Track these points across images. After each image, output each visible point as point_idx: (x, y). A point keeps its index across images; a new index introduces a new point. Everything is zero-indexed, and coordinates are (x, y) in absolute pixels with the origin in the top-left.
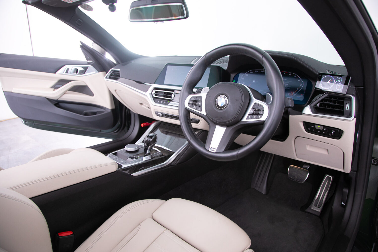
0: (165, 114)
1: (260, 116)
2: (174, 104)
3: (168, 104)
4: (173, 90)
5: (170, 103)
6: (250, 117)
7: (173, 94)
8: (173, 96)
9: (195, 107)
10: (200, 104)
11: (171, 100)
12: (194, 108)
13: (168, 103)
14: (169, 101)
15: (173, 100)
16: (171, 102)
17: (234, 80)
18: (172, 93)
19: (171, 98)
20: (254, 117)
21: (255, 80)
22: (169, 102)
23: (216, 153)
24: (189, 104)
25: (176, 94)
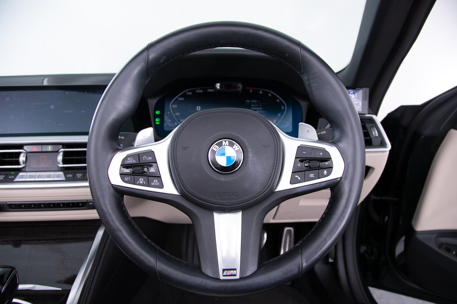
0: (8, 203)
1: (325, 172)
2: (31, 177)
3: (14, 179)
4: (21, 146)
5: (18, 176)
6: (299, 179)
7: (22, 155)
8: (22, 158)
9: (141, 180)
10: (152, 170)
11: (19, 170)
12: (141, 182)
13: (13, 177)
14: (12, 173)
15: (24, 167)
16: (21, 174)
17: (157, 110)
18: (20, 153)
19: (19, 164)
20: (312, 175)
21: (200, 107)
22: (16, 176)
23: (241, 279)
24: (122, 175)
25: (28, 154)
